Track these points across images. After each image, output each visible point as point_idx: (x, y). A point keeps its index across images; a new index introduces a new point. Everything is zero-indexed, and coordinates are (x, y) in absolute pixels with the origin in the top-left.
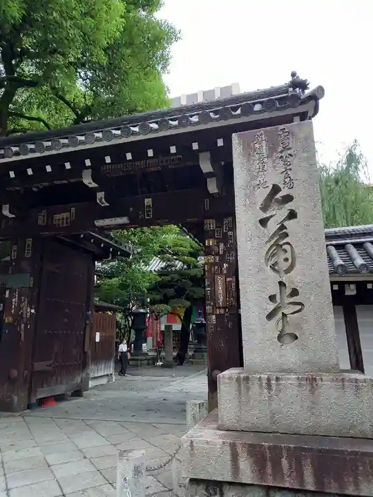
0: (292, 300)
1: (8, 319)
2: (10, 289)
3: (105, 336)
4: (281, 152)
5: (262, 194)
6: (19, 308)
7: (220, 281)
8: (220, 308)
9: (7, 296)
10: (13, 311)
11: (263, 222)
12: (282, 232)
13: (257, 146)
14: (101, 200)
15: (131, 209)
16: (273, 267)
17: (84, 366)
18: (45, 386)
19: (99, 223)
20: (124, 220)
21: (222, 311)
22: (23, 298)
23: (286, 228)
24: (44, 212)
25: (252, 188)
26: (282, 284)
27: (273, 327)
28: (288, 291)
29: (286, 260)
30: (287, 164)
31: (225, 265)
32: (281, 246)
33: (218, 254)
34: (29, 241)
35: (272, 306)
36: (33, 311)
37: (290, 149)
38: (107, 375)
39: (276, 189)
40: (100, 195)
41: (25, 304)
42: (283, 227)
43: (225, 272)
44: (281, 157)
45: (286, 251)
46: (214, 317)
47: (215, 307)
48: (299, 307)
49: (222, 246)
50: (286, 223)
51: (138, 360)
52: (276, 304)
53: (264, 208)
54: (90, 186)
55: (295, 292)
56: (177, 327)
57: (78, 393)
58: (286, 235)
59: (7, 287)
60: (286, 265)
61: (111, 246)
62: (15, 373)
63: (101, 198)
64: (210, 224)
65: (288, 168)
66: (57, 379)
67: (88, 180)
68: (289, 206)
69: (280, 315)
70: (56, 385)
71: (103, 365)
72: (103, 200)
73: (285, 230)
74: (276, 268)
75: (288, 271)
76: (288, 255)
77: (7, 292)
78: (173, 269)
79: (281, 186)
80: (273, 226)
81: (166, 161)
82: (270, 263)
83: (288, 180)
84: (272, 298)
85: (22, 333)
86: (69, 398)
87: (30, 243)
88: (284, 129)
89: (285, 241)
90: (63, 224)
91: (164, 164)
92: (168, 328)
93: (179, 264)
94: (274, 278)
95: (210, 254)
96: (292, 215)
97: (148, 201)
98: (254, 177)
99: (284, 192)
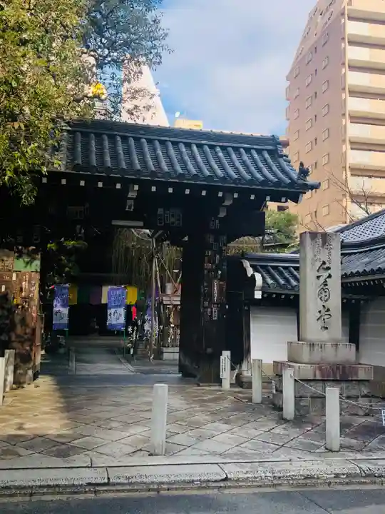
0: (327, 313)
2: (19, 272)
4: (327, 246)
5: (318, 264)
6: (29, 291)
7: (216, 283)
8: (214, 304)
11: (318, 277)
13: (317, 240)
16: (320, 298)
19: (116, 222)
21: (216, 306)
22: (33, 282)
25: (314, 261)
26: (324, 306)
28: (326, 309)
29: (326, 296)
30: (329, 252)
31: (220, 272)
32: (324, 290)
33: (214, 263)
35: (319, 315)
37: (331, 245)
39: (324, 263)
40: (130, 202)
41: (36, 288)
42: (326, 281)
43: (219, 277)
44: (327, 248)
45: (326, 292)
46: (210, 310)
47: (211, 302)
48: (330, 316)
49: (218, 256)
50: (327, 280)
52: (321, 315)
53: (319, 271)
54: (131, 197)
55: (328, 310)
58: (326, 285)
59: (13, 270)
60: (326, 298)
63: (132, 205)
64: (209, 238)
65: (330, 254)
67: (133, 193)
68: (329, 272)
69: (322, 319)
72: (133, 207)
73: (326, 283)
74: (322, 299)
75: (326, 301)
76: (327, 294)
77: (14, 275)
79: (326, 262)
80: (322, 280)
83: (329, 260)
84: (320, 312)
85: (34, 314)
88: (329, 235)
89: (326, 287)
90: (77, 217)
94: (320, 303)
95: (209, 262)
96: (330, 276)
97: (160, 211)
98: (315, 256)
99: (327, 265)
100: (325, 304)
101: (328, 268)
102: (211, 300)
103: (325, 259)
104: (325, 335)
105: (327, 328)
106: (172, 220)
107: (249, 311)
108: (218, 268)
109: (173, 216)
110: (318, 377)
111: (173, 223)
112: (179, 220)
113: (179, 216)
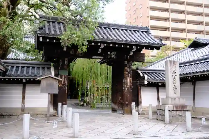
5: (172, 71)
6: (64, 82)
7: (129, 79)
9: (59, 77)
10: (62, 83)
11: (172, 76)
14: (100, 51)
15: (104, 54)
16: (173, 83)
19: (94, 57)
21: (129, 87)
22: (65, 79)
33: (128, 71)
35: (173, 89)
41: (67, 81)
43: (130, 76)
44: (175, 66)
46: (126, 88)
47: (127, 86)
48: (176, 89)
49: (129, 69)
54: (101, 48)
58: (175, 78)
59: (59, 74)
64: (126, 63)
76: (175, 81)
83: (176, 70)
84: (173, 87)
85: (67, 90)
87: (67, 59)
90: (80, 55)
95: (126, 71)
96: (176, 75)
97: (109, 53)
98: (171, 68)
100: (175, 85)
101: (175, 73)
102: (127, 84)
103: (174, 70)
104: (175, 95)
105: (175, 93)
106: (113, 56)
107: (141, 88)
108: (129, 73)
109: (113, 54)
110: (175, 109)
111: (113, 57)
112: (115, 56)
113: (115, 55)
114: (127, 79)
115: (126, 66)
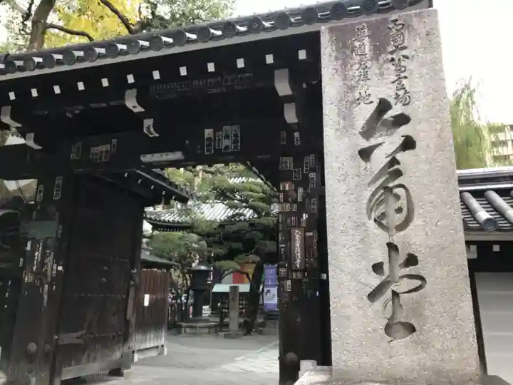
0: (407, 271)
1: (28, 279)
2: (33, 239)
3: (156, 299)
4: (392, 53)
5: (365, 112)
6: (42, 264)
7: (297, 236)
8: (296, 271)
9: (28, 248)
10: (35, 268)
11: (365, 154)
12: (393, 169)
13: (357, 44)
14: (148, 128)
15: (187, 142)
16: (378, 221)
17: (125, 338)
18: (73, 363)
19: (147, 158)
20: (178, 155)
21: (299, 275)
22: (48, 251)
23: (398, 163)
24: (79, 144)
25: (348, 104)
26: (392, 247)
27: (378, 312)
28: (402, 257)
29: (399, 210)
30: (400, 69)
31: (305, 216)
32: (390, 190)
33: (295, 201)
34: (59, 181)
35: (375, 281)
36: (60, 268)
37: (405, 48)
38: (157, 347)
39: (384, 106)
40: (148, 122)
41: (50, 260)
42: (394, 161)
43: (304, 224)
44: (393, 60)
45: (398, 197)
46: (289, 283)
47: (291, 269)
48: (418, 283)
49: (300, 190)
50: (399, 156)
51: (195, 327)
52: (384, 278)
53: (367, 133)
54: (135, 110)
55: (412, 260)
56: (245, 288)
57: (116, 372)
58: (398, 174)
59: (29, 237)
60: (398, 219)
61: (165, 188)
62: (33, 347)
63: (149, 126)
64: (286, 163)
65: (402, 75)
66: (89, 356)
67: (131, 103)
68: (404, 130)
69: (388, 294)
70: (88, 362)
71: (152, 336)
72: (152, 129)
73: (396, 167)
74: (384, 222)
76: (403, 203)
77: (29, 244)
78: (242, 218)
79: (392, 101)
80: (380, 159)
81: (232, 81)
82: (373, 215)
83: (402, 93)
84: (377, 268)
85: (45, 296)
86: (105, 378)
88: (396, 20)
89: (396, 182)
90: (100, 159)
91: (229, 84)
92: (234, 289)
93: (249, 213)
94: (379, 238)
96: (409, 144)
97: (208, 132)
98: (351, 89)
99: (396, 110)
100: (397, 238)
101: (402, 120)
102: (290, 265)
103: (388, 92)
106: (226, 142)
109: (227, 137)
111: (227, 147)
112: (235, 142)
113: (236, 136)
114: (289, 239)
115: (288, 179)
